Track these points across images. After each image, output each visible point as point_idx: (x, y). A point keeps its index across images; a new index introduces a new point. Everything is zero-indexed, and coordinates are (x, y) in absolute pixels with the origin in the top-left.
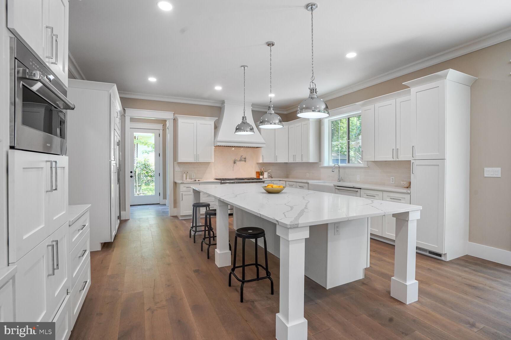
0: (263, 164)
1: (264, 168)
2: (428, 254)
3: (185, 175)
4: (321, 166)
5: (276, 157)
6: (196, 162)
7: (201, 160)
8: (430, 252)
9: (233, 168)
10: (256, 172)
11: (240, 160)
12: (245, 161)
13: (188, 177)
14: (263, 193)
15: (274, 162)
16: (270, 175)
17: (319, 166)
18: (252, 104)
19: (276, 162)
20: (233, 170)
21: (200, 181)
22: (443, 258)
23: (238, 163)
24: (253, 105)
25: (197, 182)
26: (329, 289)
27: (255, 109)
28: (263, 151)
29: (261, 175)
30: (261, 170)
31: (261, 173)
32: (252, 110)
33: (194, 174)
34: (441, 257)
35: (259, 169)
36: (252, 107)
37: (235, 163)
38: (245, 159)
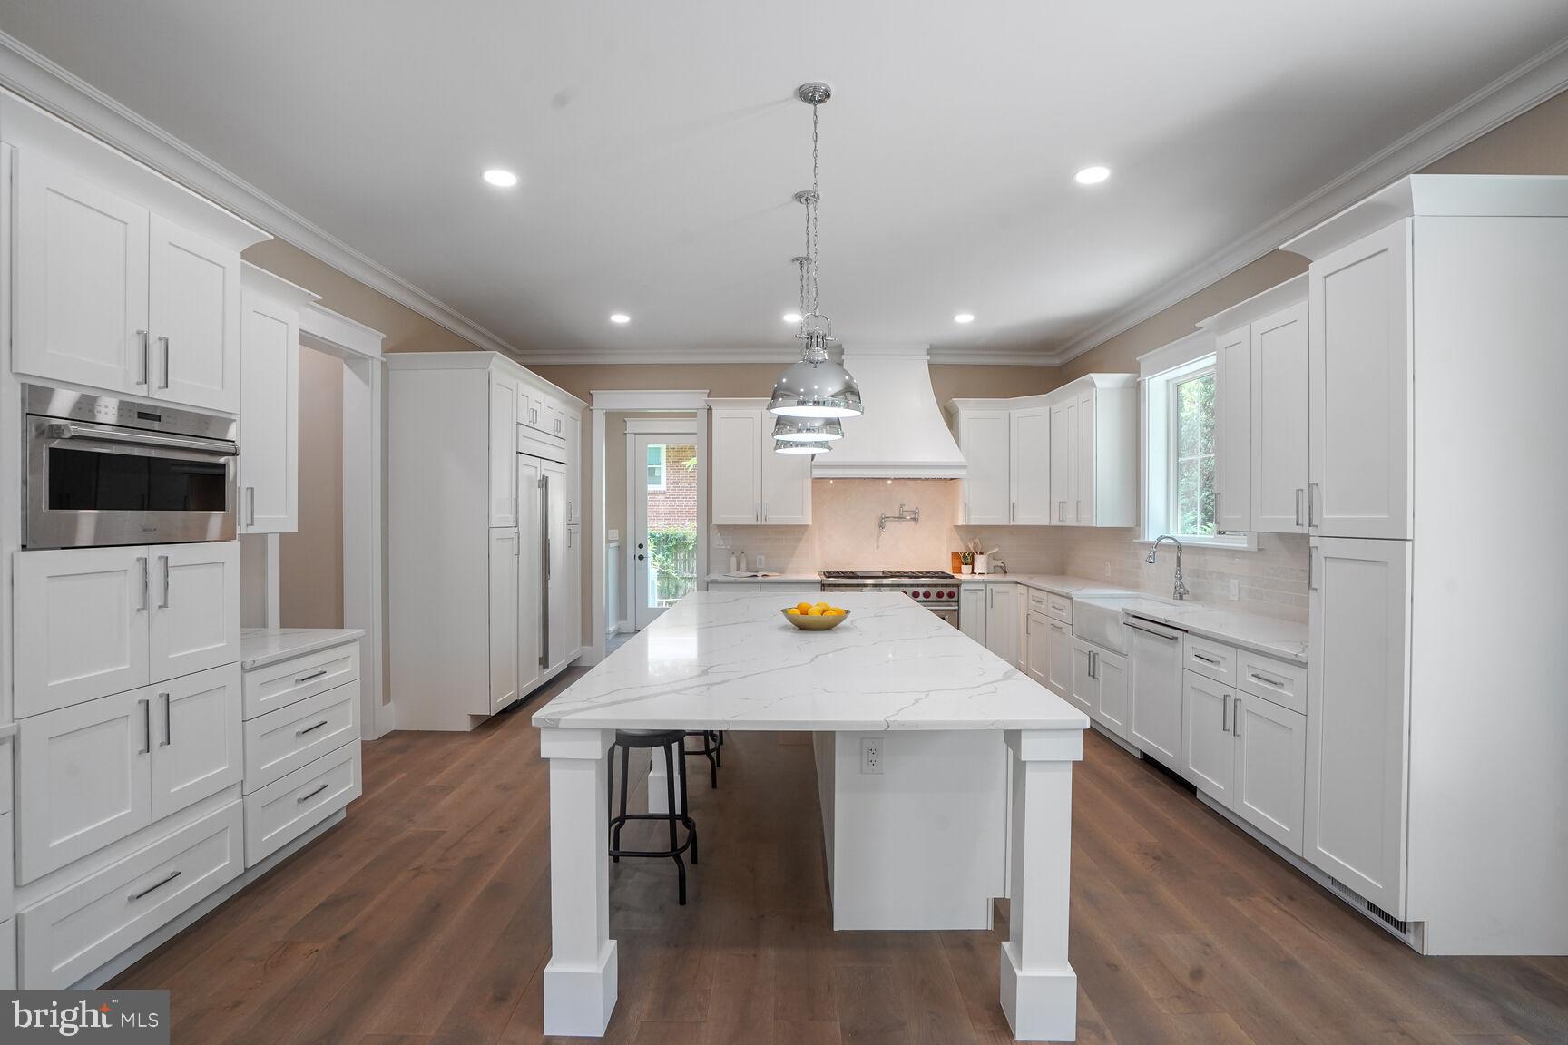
0: (970, 531)
1: (977, 540)
2: (1364, 910)
3: (734, 559)
4: (1137, 541)
5: (1012, 507)
6: (759, 523)
7: (774, 519)
8: (1372, 907)
9: (877, 540)
10: (953, 554)
11: (901, 518)
12: (915, 519)
13: (743, 566)
14: (785, 628)
15: (1007, 524)
16: (999, 563)
17: (1135, 541)
18: (931, 346)
19: (1012, 523)
20: (878, 547)
21: (769, 578)
22: (1410, 939)
23: (889, 526)
24: (932, 350)
25: (760, 578)
26: (842, 932)
27: (939, 360)
28: (967, 491)
29: (966, 564)
30: (967, 547)
31: (965, 557)
32: (929, 365)
33: (763, 558)
34: (1405, 933)
35: (962, 544)
36: (929, 357)
37: (881, 526)
38: (916, 513)
